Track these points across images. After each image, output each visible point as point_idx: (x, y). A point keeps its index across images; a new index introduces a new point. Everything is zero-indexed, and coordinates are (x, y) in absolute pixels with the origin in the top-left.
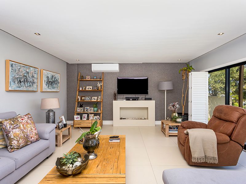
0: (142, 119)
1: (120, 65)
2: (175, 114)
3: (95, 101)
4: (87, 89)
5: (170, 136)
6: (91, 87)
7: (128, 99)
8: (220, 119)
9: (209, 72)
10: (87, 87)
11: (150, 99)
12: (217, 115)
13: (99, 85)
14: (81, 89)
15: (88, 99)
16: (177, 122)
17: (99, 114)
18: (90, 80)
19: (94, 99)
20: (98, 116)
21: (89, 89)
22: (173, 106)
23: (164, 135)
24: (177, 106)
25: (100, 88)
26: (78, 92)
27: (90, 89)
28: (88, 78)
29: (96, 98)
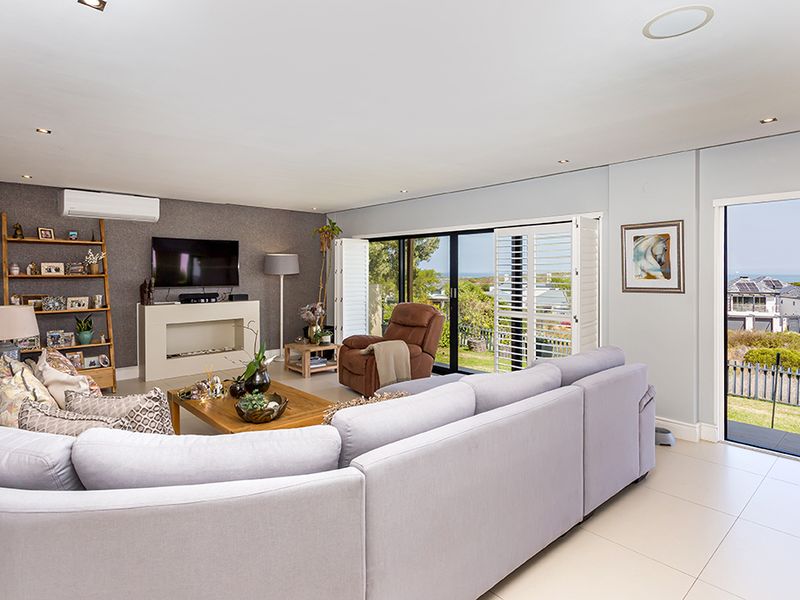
0: (225, 351)
1: (165, 203)
2: (314, 329)
3: (86, 308)
4: (44, 273)
5: (312, 374)
6: (61, 266)
7: (185, 299)
8: (404, 325)
9: (371, 240)
10: (44, 266)
11: (244, 298)
12: (400, 319)
13: (92, 258)
14: (16, 272)
15: (57, 304)
16: (322, 344)
17: (105, 350)
18: (53, 240)
19: (78, 304)
20: (104, 356)
21: (54, 273)
22: (313, 310)
23: (299, 376)
24: (320, 310)
25: (95, 269)
26: (6, 280)
27: (57, 270)
28: (46, 234)
29: (85, 300)
